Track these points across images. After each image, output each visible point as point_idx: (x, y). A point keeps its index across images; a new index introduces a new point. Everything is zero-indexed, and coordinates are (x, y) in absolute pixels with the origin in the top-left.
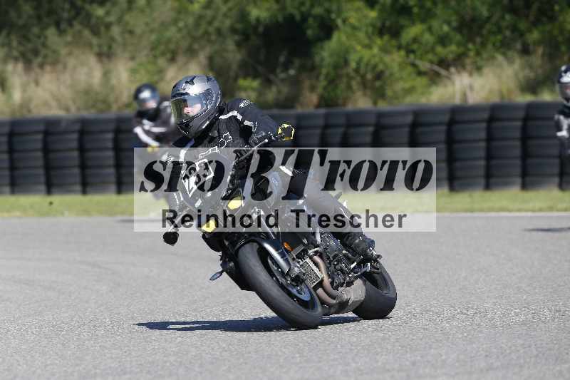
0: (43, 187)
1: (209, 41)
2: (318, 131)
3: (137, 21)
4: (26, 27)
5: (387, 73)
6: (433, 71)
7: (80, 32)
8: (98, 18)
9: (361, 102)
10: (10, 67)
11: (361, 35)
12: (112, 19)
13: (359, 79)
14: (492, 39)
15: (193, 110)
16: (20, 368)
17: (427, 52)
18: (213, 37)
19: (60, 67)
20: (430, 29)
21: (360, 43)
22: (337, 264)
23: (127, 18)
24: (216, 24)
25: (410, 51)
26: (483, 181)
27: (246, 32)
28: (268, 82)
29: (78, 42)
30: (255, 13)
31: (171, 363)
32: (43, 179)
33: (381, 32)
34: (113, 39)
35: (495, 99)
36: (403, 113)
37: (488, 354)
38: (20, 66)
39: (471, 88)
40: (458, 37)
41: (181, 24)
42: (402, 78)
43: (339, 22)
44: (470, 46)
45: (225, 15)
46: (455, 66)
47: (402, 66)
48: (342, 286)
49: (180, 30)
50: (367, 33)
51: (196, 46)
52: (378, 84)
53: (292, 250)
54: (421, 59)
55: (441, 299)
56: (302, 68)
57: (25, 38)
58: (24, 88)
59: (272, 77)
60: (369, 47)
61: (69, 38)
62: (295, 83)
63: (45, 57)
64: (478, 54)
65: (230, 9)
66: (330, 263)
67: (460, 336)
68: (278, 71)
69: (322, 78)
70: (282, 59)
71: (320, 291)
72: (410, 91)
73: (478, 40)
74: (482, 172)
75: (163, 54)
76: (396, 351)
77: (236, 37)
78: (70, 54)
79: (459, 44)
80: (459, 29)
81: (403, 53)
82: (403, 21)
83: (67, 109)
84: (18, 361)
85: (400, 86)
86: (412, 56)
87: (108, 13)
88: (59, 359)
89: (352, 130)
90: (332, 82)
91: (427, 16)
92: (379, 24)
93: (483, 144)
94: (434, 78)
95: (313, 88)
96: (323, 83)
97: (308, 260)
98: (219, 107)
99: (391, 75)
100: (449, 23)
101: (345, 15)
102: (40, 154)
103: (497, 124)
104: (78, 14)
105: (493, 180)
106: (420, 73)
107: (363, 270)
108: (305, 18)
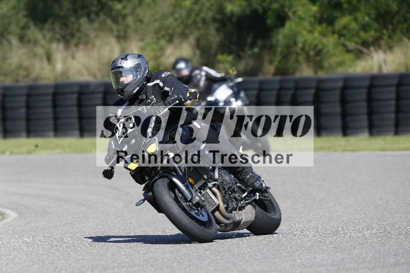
0: (77, 132)
1: (197, 28)
2: (275, 93)
3: (145, 13)
4: (65, 17)
5: (325, 51)
6: (357, 49)
7: (104, 21)
8: (118, 11)
9: (306, 72)
10: (54, 46)
11: (306, 24)
12: (127, 11)
13: (304, 55)
14: (400, 26)
15: (127, 79)
16: (59, 261)
17: (353, 36)
18: (200, 25)
19: (90, 46)
20: (356, 20)
21: (305, 29)
22: (232, 194)
23: (139, 11)
24: (202, 15)
25: (341, 35)
26: (393, 129)
27: (224, 21)
28: (239, 57)
29: (103, 28)
30: (229, 8)
31: (168, 259)
32: (77, 126)
33: (320, 21)
34: (128, 26)
35: (402, 70)
36: (336, 80)
37: (395, 253)
38: (61, 46)
39: (385, 61)
40: (376, 25)
41: (177, 15)
42: (335, 55)
43: (290, 14)
44: (385, 32)
45: (208, 9)
46: (374, 46)
47: (336, 46)
48: (235, 210)
49: (176, 20)
50: (310, 22)
51: (187, 31)
52: (318, 58)
53: (195, 184)
54: (349, 40)
55: (363, 213)
56: (264, 47)
57: (65, 25)
58: (64, 61)
59: (241, 53)
60: (311, 32)
61: (96, 25)
62: (258, 57)
63: (80, 38)
64: (390, 37)
65: (212, 5)
66: (225, 193)
67: (376, 240)
68: (246, 49)
69: (278, 54)
70: (249, 40)
71: (217, 214)
72: (341, 63)
73: (390, 27)
74: (393, 122)
75: (163, 37)
76: (330, 251)
77: (217, 25)
78: (97, 36)
79: (376, 31)
80: (376, 20)
81: (336, 36)
82: (336, 14)
83: (95, 76)
84: (58, 257)
85: (333, 60)
86: (342, 39)
87: (124, 8)
88: (88, 256)
89: (299, 92)
90: (285, 57)
91: (353, 10)
92: (319, 16)
93: (393, 103)
94: (359, 55)
95: (271, 62)
96: (278, 58)
97: (208, 191)
98: (146, 77)
99: (328, 52)
100: (369, 15)
101: (294, 9)
102: (75, 109)
103: (403, 88)
104: (102, 8)
105: (400, 128)
106: (348, 51)
107: (253, 198)
108: (265, 12)
